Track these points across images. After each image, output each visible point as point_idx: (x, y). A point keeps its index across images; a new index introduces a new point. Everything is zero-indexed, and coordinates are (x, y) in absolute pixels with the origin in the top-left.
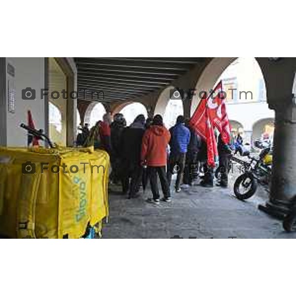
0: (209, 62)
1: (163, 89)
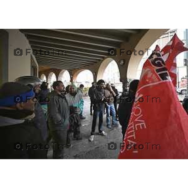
0: (146, 32)
1: (103, 60)
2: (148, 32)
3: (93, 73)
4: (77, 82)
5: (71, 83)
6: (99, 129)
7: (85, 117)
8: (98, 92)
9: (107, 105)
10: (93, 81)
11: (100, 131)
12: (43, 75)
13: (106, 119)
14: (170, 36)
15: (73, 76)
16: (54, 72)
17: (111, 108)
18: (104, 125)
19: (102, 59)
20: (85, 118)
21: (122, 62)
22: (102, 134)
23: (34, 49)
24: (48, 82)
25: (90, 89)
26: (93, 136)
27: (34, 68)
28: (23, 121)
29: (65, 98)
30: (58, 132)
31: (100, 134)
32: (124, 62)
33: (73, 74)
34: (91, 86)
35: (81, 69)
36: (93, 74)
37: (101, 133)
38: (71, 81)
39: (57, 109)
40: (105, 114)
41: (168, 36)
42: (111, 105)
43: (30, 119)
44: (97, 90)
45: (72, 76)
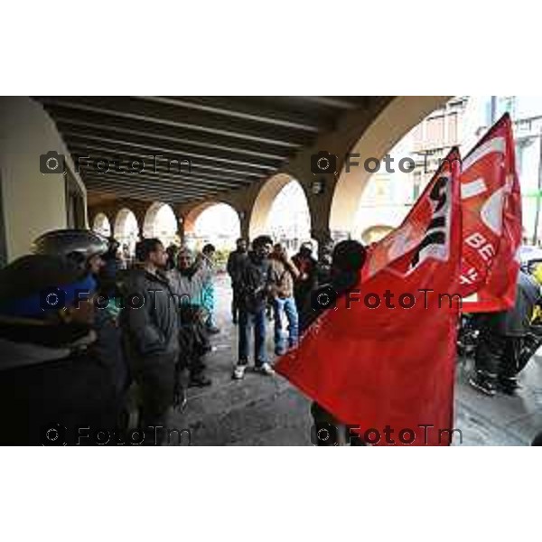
3: (239, 213)
4: (195, 237)
5: (177, 238)
6: (256, 356)
7: (218, 327)
8: (253, 266)
9: (276, 298)
10: (238, 235)
12: (101, 215)
13: (273, 334)
14: (450, 115)
15: (184, 218)
16: (131, 210)
18: (269, 349)
19: (264, 176)
20: (218, 331)
21: (317, 188)
22: (264, 370)
25: (232, 255)
27: (73, 198)
29: (165, 283)
32: (323, 186)
33: (183, 213)
34: (234, 247)
35: (205, 202)
36: (240, 217)
37: (261, 369)
38: (180, 232)
41: (443, 116)
42: (287, 299)
44: (249, 261)
45: (181, 221)
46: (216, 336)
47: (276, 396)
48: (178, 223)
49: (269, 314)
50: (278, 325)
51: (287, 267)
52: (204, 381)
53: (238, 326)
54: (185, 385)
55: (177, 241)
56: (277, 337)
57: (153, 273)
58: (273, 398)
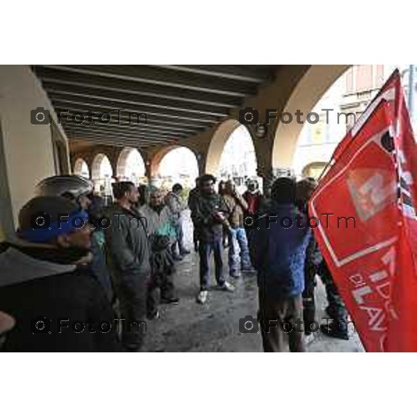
1: (218, 125)
2: (309, 72)
3: (196, 155)
4: (160, 177)
5: (146, 178)
9: (230, 228)
11: (221, 283)
12: (80, 160)
15: (150, 161)
16: (105, 154)
17: (238, 235)
19: (217, 122)
23: (57, 107)
24: (93, 178)
26: (206, 292)
27: (59, 147)
28: (74, 267)
30: (130, 285)
31: (220, 288)
33: (150, 157)
35: (167, 146)
36: (197, 158)
37: (223, 286)
38: (148, 173)
39: (123, 239)
40: (225, 247)
43: (85, 264)
45: (148, 164)
46: (181, 262)
47: (231, 310)
48: (146, 165)
49: (224, 242)
50: (232, 251)
51: (238, 202)
52: (173, 299)
53: (198, 253)
54: (157, 302)
55: (145, 182)
56: (231, 261)
57: (128, 208)
58: (228, 311)
